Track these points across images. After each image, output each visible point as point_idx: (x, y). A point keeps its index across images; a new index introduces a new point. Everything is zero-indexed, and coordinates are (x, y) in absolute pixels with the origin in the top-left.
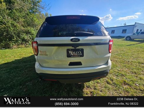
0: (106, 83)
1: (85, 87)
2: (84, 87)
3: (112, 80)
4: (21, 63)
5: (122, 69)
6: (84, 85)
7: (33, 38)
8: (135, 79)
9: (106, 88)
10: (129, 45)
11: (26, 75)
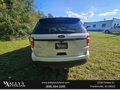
0: (86, 68)
1: (70, 71)
2: (68, 71)
3: (91, 66)
4: (20, 53)
5: (99, 58)
6: (69, 70)
7: (28, 32)
8: (108, 65)
9: (85, 72)
10: (107, 38)
11: (24, 62)
